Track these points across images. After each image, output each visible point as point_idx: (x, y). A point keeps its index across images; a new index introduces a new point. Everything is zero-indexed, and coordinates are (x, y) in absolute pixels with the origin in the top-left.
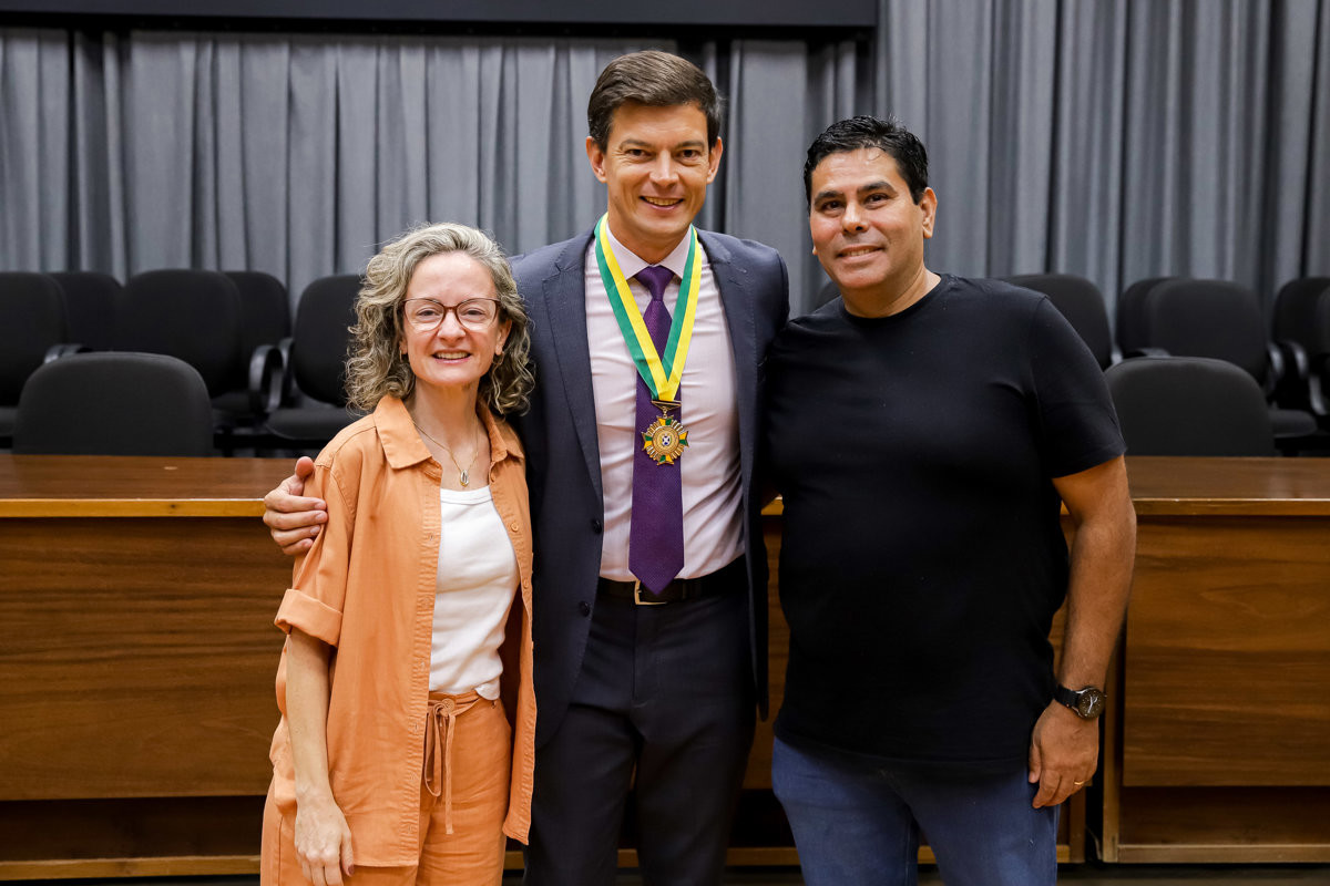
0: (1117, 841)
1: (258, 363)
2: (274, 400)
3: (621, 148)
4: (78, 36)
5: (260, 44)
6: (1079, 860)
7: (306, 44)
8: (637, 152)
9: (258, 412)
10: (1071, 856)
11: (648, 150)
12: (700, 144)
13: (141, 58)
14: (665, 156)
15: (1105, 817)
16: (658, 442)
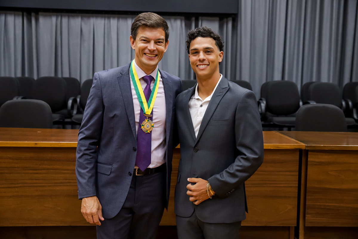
1: (70, 102)
2: (75, 112)
3: (140, 39)
4: (25, 14)
5: (73, 16)
7: (85, 17)
8: (144, 40)
9: (70, 116)
11: (148, 40)
12: (163, 39)
13: (42, 20)
14: (152, 42)
15: (300, 234)
16: (145, 126)
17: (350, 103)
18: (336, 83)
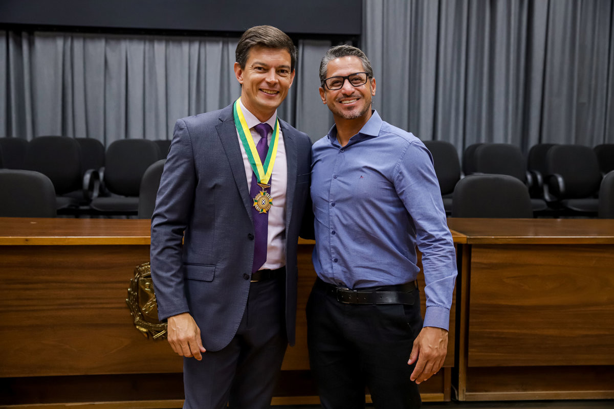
0: (465, 391)
1: (87, 177)
2: (96, 194)
3: (252, 66)
4: (11, 33)
5: (92, 38)
6: (448, 400)
7: (113, 39)
8: (259, 68)
9: (88, 200)
10: (444, 398)
11: (265, 68)
12: (288, 67)
13: (39, 44)
15: (460, 380)
16: (260, 203)
17: (539, 177)
18: (517, 145)
